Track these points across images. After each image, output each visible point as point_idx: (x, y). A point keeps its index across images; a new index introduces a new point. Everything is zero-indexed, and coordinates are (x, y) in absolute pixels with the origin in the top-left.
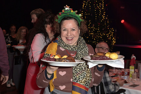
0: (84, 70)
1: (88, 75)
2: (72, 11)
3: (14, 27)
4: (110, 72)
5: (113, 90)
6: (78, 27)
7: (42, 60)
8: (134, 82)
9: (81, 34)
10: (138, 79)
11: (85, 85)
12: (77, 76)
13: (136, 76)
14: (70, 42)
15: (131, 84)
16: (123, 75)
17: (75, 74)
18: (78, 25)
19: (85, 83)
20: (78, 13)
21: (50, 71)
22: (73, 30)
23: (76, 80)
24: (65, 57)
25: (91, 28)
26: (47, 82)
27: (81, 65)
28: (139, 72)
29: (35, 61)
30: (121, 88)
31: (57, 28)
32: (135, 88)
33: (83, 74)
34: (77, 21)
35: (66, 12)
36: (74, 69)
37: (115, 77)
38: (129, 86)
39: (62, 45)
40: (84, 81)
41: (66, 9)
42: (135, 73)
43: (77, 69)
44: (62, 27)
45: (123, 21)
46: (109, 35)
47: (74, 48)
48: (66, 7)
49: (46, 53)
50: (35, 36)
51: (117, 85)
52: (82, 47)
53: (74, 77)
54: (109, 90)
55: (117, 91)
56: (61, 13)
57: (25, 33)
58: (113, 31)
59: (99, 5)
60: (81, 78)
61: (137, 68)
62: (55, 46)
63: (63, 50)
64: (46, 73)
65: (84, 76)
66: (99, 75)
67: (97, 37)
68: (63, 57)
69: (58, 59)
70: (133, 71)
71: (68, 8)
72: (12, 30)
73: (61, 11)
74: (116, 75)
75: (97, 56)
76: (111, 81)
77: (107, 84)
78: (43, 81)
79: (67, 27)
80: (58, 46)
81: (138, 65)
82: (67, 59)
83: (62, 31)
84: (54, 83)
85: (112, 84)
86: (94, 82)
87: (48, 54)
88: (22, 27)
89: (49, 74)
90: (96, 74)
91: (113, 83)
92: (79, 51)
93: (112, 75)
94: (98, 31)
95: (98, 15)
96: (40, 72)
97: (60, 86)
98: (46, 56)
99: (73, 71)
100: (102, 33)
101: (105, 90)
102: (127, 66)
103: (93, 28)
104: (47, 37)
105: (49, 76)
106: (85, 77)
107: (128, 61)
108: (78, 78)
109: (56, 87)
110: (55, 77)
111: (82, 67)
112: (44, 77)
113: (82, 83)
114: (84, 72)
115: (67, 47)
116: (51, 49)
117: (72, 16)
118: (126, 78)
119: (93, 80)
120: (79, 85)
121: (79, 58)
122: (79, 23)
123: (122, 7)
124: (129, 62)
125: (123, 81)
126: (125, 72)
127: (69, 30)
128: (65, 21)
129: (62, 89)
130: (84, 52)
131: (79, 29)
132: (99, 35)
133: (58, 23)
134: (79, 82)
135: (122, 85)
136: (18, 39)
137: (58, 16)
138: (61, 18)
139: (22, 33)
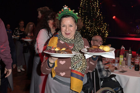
0: (81, 60)
1: (84, 64)
2: (70, 10)
3: (22, 22)
4: (103, 60)
5: (105, 75)
6: (75, 23)
7: (44, 52)
8: (123, 68)
9: (78, 29)
10: (127, 66)
11: (81, 72)
12: (75, 65)
13: (125, 64)
14: (68, 36)
15: (121, 70)
16: (114, 63)
17: (73, 63)
18: (75, 22)
19: (81, 70)
20: (75, 12)
21: (51, 61)
22: (71, 26)
23: (73, 68)
24: (64, 49)
25: (87, 23)
26: (50, 70)
27: (78, 55)
28: (127, 60)
29: (40, 52)
30: (112, 73)
31: (58, 24)
32: (124, 73)
33: (79, 63)
34: (74, 18)
35: (65, 11)
36: (72, 59)
37: (108, 65)
38: (119, 72)
39: (62, 39)
40: (80, 68)
41: (65, 8)
42: (124, 61)
43: (74, 59)
44: (62, 23)
45: (114, 17)
46: (103, 28)
47: (72, 41)
48: (65, 7)
49: (48, 45)
50: (39, 31)
51: (109, 71)
52: (78, 40)
53: (72, 65)
54: (102, 76)
55: (109, 76)
56: (60, 11)
57: (33, 28)
58: (106, 26)
59: (94, 4)
60: (78, 66)
61: (126, 57)
62: (56, 39)
63: (63, 43)
64: (48, 62)
65: (81, 64)
66: (93, 64)
67: (93, 31)
68: (62, 50)
69: (57, 51)
70: (122, 59)
71: (67, 8)
72: (21, 25)
73: (61, 10)
74: (108, 63)
75: (93, 49)
76: (104, 68)
77: (100, 70)
78: (46, 69)
79: (65, 24)
80: (58, 39)
81: (127, 54)
82: (65, 51)
83: (62, 27)
84: (55, 70)
85: (105, 71)
86: (89, 69)
87: (50, 47)
88: (30, 23)
89: (51, 63)
90: (91, 63)
91: (106, 69)
92: (76, 43)
93: (104, 63)
94: (94, 25)
95: (93, 12)
96: (44, 61)
97: (61, 73)
98: (48, 48)
99: (71, 60)
100: (96, 27)
101: (99, 75)
102: (117, 55)
103: (89, 23)
104: (50, 32)
105: (51, 65)
106: (81, 66)
107: (118, 51)
108: (76, 66)
109: (58, 74)
110: (56, 65)
111: (79, 57)
112: (47, 66)
113: (79, 70)
114: (80, 61)
115: (66, 40)
116: (53, 43)
117: (70, 14)
118: (116, 65)
119: (88, 68)
120: (77, 72)
121: (76, 49)
122: (76, 20)
123: (113, 6)
124: (120, 52)
125: (114, 68)
126: (116, 60)
127: (68, 26)
128: (64, 19)
129: (62, 76)
130: (80, 44)
131: (76, 25)
132: (95, 29)
133: (59, 20)
134: (76, 70)
135: (113, 71)
136: (26, 33)
137: (58, 14)
138: (61, 16)
139: (30, 28)
